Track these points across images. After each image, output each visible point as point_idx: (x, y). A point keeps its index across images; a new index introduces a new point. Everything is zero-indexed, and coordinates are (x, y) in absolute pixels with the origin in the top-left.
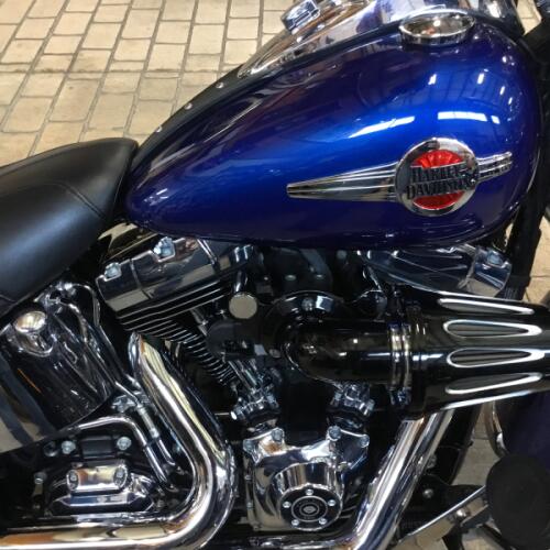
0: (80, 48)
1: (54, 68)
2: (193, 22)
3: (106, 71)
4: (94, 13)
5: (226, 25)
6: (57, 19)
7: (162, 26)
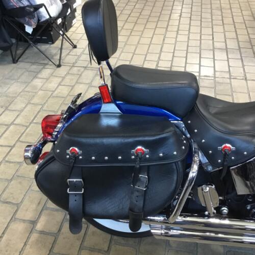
2: (214, 59)
4: (174, 53)
5: (228, 61)
6: (160, 54)
7: (202, 59)
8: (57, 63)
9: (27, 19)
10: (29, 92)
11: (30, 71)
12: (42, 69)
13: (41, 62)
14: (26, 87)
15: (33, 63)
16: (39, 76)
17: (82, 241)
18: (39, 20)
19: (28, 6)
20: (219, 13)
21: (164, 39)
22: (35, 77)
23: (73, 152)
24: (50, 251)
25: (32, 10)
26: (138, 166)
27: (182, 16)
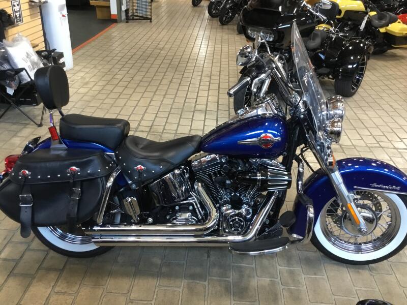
0: (152, 125)
1: (144, 130)
2: (192, 119)
3: (163, 133)
4: (157, 114)
5: (204, 121)
6: (144, 115)
7: (181, 120)
8: (39, 123)
9: (8, 82)
10: (6, 149)
11: (10, 131)
12: (23, 128)
13: (23, 122)
14: (4, 145)
15: (14, 124)
16: (19, 134)
17: (41, 264)
18: (20, 82)
19: (9, 70)
20: (208, 79)
21: (150, 102)
22: (15, 136)
23: (24, 174)
24: (11, 273)
25: (13, 73)
26: (72, 181)
27: (173, 82)
